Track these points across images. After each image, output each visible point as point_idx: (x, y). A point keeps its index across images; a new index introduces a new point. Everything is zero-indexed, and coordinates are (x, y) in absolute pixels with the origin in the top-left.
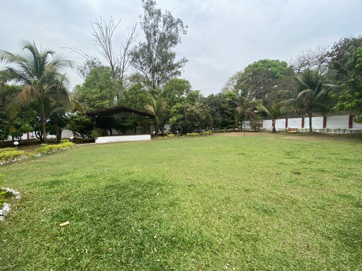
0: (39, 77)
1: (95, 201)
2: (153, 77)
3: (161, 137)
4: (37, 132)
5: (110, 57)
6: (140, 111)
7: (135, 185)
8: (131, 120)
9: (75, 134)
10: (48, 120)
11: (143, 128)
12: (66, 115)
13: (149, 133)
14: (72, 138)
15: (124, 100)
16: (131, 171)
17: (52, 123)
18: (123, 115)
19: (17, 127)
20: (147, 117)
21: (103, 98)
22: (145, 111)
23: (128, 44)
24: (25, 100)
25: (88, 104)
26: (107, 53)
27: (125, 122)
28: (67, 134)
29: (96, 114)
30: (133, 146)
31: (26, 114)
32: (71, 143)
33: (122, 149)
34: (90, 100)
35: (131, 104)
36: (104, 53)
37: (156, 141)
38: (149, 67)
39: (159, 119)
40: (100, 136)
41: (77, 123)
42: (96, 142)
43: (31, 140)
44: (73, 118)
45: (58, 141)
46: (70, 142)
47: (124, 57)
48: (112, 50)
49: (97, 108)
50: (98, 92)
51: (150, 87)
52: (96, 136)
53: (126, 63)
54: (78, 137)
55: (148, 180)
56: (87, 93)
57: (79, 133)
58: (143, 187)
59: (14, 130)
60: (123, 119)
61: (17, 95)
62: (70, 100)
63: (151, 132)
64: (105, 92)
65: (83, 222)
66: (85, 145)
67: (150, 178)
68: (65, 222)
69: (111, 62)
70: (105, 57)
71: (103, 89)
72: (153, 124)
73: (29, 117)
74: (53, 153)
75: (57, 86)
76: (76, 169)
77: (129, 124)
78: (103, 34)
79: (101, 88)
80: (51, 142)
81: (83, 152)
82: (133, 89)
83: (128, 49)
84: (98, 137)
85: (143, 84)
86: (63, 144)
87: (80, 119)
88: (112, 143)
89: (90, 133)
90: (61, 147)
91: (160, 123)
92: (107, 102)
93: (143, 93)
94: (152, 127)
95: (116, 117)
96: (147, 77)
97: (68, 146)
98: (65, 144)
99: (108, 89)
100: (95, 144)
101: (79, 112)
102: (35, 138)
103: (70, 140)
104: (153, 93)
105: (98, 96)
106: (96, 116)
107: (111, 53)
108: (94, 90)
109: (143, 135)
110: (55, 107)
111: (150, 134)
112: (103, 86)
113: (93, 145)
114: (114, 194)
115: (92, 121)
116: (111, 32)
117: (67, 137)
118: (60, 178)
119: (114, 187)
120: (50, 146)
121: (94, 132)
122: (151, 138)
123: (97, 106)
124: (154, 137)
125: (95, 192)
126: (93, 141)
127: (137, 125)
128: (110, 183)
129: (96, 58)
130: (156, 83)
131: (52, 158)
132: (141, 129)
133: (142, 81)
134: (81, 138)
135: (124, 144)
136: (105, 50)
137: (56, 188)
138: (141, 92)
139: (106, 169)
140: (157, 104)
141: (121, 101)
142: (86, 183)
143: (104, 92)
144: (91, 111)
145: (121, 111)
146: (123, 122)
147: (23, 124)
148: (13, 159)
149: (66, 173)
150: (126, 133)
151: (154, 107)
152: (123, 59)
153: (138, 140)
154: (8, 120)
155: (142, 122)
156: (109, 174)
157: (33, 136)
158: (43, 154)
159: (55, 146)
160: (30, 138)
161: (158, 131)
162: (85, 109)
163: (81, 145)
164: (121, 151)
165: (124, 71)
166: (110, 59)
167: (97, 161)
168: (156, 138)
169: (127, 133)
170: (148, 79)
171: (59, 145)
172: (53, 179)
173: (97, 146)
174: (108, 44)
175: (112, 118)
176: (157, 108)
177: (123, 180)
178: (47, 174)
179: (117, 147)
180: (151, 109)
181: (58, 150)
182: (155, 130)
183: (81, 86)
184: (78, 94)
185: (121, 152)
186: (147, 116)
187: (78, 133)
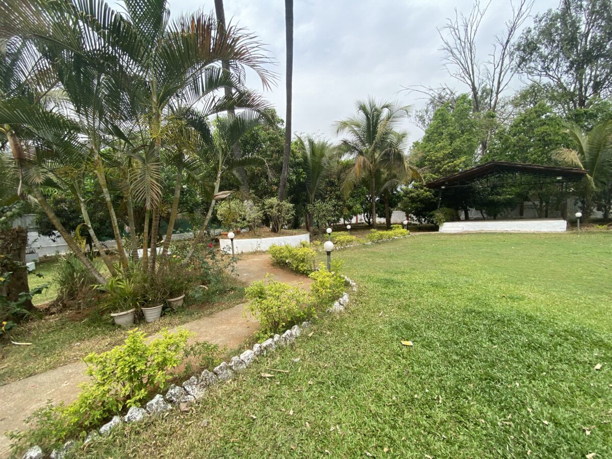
0: (371, 144)
1: (447, 327)
2: (579, 79)
3: (600, 227)
4: (366, 214)
5: (471, 75)
6: (539, 166)
7: (531, 326)
8: (513, 188)
9: (408, 217)
10: (377, 199)
11: (544, 204)
12: (399, 189)
13: (563, 216)
14: (406, 222)
15: (498, 149)
16: (516, 293)
17: (381, 202)
18: (493, 179)
19: (350, 208)
20: (559, 178)
21: (454, 155)
22: (552, 165)
23: (512, 31)
24: (358, 175)
25: (430, 168)
26: (466, 69)
27: (498, 194)
28: (398, 216)
29: (443, 184)
30: (516, 244)
31: (357, 193)
32: (405, 230)
33: (491, 246)
34: (434, 162)
35: (514, 155)
36: (461, 71)
37: (583, 237)
38: (568, 58)
39: (596, 179)
40: (447, 221)
41: (413, 200)
42: (440, 230)
43: (360, 223)
44: (407, 193)
45: (388, 226)
46: (403, 228)
47: (501, 63)
48: (475, 61)
49: (444, 173)
50: (446, 146)
51: (569, 107)
52: (440, 220)
53: (505, 73)
54: (412, 222)
55: (564, 323)
56: (429, 151)
57: (414, 215)
58: (552, 336)
59: (346, 212)
60: (494, 187)
61: (351, 171)
62: (406, 166)
63: (569, 214)
64: (459, 143)
65: (432, 353)
66: (424, 235)
67: (573, 321)
68: (407, 340)
69: (473, 84)
70: (461, 79)
71: (455, 139)
72: (574, 193)
73: (360, 196)
74: (383, 242)
75: (390, 150)
76: (414, 269)
77: (508, 196)
78: (459, 39)
79: (452, 137)
80: (380, 227)
81: (422, 245)
82: (523, 120)
83: (512, 41)
84: (444, 222)
85: (548, 104)
86: (395, 231)
87: (417, 195)
88: (469, 234)
89: (431, 216)
90: (392, 235)
91: (599, 190)
92: (463, 159)
93: (548, 125)
94: (570, 202)
95: (479, 185)
96: (560, 85)
97: (401, 233)
98: (397, 231)
99: (465, 136)
100: (439, 234)
101: (416, 184)
102: (364, 221)
103: (403, 226)
104: (577, 118)
105: (447, 152)
106: (443, 187)
107: (475, 66)
108: (439, 145)
109: (543, 220)
110: (386, 180)
111: (564, 219)
112: (456, 133)
113: (435, 235)
114: (482, 326)
115: (436, 195)
116: (474, 27)
117: (399, 221)
118: (395, 278)
119: (481, 315)
120: (381, 232)
121: (438, 214)
122: (568, 228)
123: (445, 170)
124: (576, 226)
125: (447, 312)
126: (436, 228)
127: (527, 199)
128: (471, 305)
129: (445, 87)
130: (590, 91)
131: (383, 249)
132: (538, 207)
133: (547, 97)
134: (417, 223)
135: (495, 237)
136: (463, 65)
137: (392, 290)
138: (545, 123)
139: (462, 279)
140: (590, 143)
141: (490, 152)
142: (430, 294)
143: (457, 143)
144: (434, 179)
145: (490, 173)
146: (493, 195)
147: (355, 205)
148: (347, 245)
149: (402, 272)
150: (499, 216)
151: (581, 152)
152: (499, 67)
153: (529, 232)
154: (342, 200)
155: (540, 191)
156: (468, 288)
157: (361, 220)
158: (373, 242)
159: (385, 232)
160: (359, 222)
161: (591, 211)
162: (424, 178)
163: (418, 233)
164: (489, 250)
165: (500, 90)
166: (471, 79)
167: (445, 262)
168: (584, 229)
169: (501, 215)
170: (565, 89)
171: (390, 232)
172: (387, 276)
173: (443, 237)
174: (467, 53)
175: (470, 188)
176: (590, 154)
177: (500, 307)
178: (380, 268)
179: (479, 243)
180: (572, 157)
181: (389, 238)
182: (580, 208)
183: (420, 141)
184: (416, 155)
185: (490, 252)
186: (559, 176)
187: (412, 216)
